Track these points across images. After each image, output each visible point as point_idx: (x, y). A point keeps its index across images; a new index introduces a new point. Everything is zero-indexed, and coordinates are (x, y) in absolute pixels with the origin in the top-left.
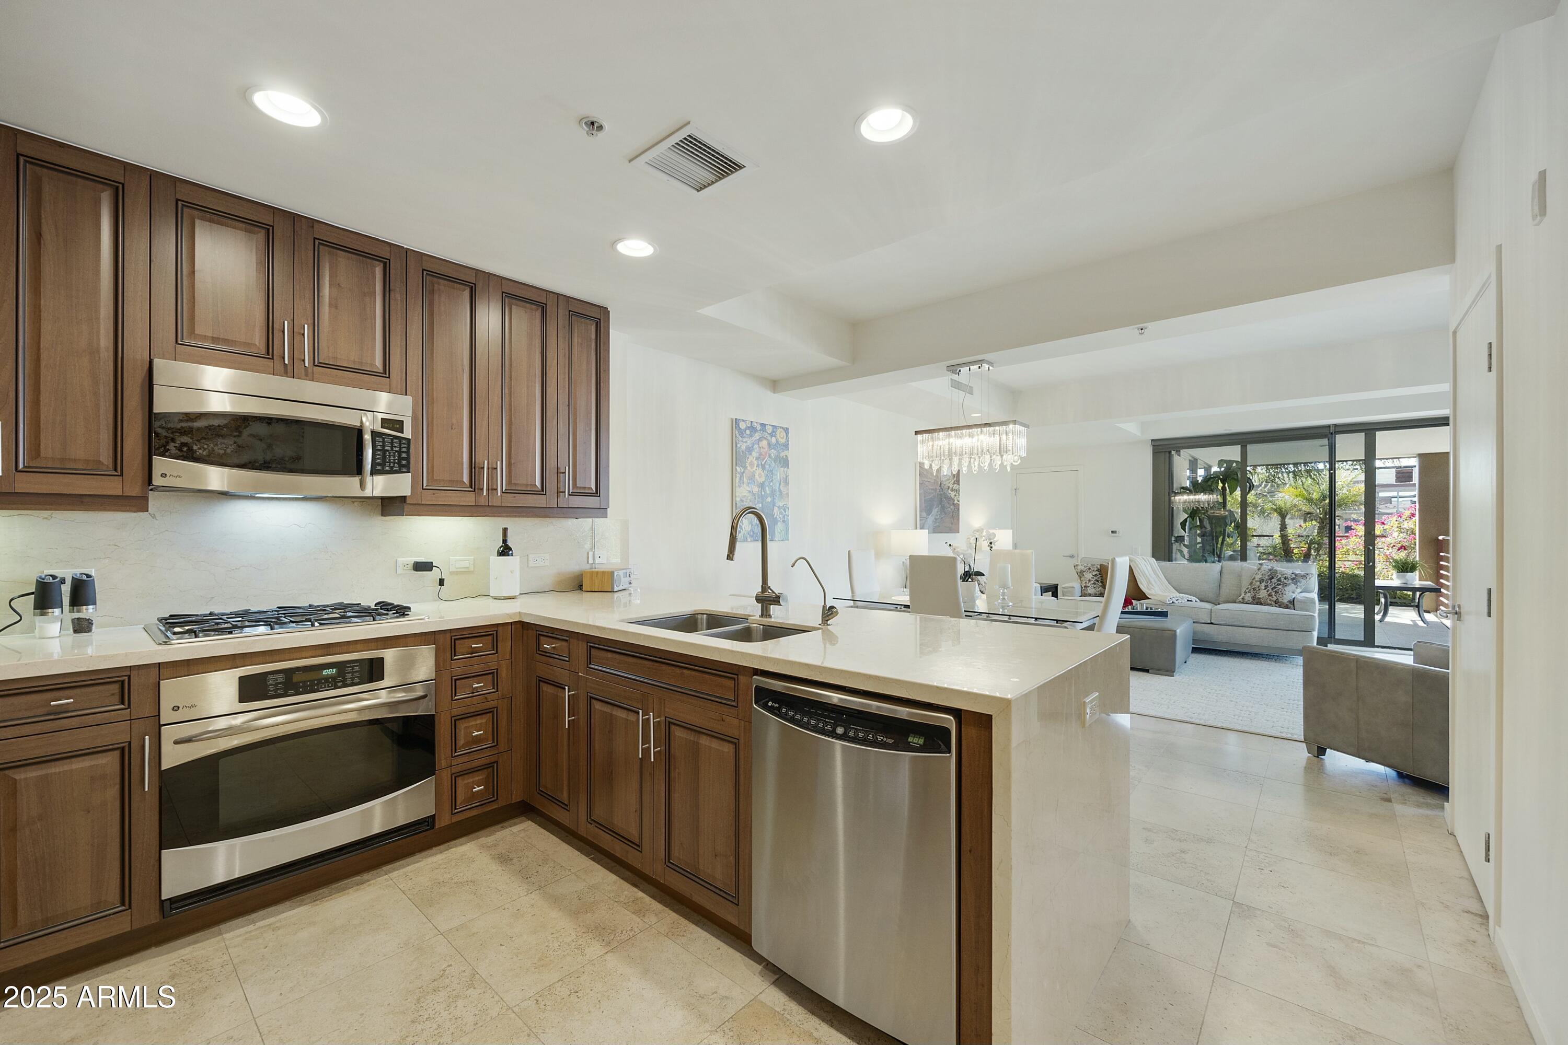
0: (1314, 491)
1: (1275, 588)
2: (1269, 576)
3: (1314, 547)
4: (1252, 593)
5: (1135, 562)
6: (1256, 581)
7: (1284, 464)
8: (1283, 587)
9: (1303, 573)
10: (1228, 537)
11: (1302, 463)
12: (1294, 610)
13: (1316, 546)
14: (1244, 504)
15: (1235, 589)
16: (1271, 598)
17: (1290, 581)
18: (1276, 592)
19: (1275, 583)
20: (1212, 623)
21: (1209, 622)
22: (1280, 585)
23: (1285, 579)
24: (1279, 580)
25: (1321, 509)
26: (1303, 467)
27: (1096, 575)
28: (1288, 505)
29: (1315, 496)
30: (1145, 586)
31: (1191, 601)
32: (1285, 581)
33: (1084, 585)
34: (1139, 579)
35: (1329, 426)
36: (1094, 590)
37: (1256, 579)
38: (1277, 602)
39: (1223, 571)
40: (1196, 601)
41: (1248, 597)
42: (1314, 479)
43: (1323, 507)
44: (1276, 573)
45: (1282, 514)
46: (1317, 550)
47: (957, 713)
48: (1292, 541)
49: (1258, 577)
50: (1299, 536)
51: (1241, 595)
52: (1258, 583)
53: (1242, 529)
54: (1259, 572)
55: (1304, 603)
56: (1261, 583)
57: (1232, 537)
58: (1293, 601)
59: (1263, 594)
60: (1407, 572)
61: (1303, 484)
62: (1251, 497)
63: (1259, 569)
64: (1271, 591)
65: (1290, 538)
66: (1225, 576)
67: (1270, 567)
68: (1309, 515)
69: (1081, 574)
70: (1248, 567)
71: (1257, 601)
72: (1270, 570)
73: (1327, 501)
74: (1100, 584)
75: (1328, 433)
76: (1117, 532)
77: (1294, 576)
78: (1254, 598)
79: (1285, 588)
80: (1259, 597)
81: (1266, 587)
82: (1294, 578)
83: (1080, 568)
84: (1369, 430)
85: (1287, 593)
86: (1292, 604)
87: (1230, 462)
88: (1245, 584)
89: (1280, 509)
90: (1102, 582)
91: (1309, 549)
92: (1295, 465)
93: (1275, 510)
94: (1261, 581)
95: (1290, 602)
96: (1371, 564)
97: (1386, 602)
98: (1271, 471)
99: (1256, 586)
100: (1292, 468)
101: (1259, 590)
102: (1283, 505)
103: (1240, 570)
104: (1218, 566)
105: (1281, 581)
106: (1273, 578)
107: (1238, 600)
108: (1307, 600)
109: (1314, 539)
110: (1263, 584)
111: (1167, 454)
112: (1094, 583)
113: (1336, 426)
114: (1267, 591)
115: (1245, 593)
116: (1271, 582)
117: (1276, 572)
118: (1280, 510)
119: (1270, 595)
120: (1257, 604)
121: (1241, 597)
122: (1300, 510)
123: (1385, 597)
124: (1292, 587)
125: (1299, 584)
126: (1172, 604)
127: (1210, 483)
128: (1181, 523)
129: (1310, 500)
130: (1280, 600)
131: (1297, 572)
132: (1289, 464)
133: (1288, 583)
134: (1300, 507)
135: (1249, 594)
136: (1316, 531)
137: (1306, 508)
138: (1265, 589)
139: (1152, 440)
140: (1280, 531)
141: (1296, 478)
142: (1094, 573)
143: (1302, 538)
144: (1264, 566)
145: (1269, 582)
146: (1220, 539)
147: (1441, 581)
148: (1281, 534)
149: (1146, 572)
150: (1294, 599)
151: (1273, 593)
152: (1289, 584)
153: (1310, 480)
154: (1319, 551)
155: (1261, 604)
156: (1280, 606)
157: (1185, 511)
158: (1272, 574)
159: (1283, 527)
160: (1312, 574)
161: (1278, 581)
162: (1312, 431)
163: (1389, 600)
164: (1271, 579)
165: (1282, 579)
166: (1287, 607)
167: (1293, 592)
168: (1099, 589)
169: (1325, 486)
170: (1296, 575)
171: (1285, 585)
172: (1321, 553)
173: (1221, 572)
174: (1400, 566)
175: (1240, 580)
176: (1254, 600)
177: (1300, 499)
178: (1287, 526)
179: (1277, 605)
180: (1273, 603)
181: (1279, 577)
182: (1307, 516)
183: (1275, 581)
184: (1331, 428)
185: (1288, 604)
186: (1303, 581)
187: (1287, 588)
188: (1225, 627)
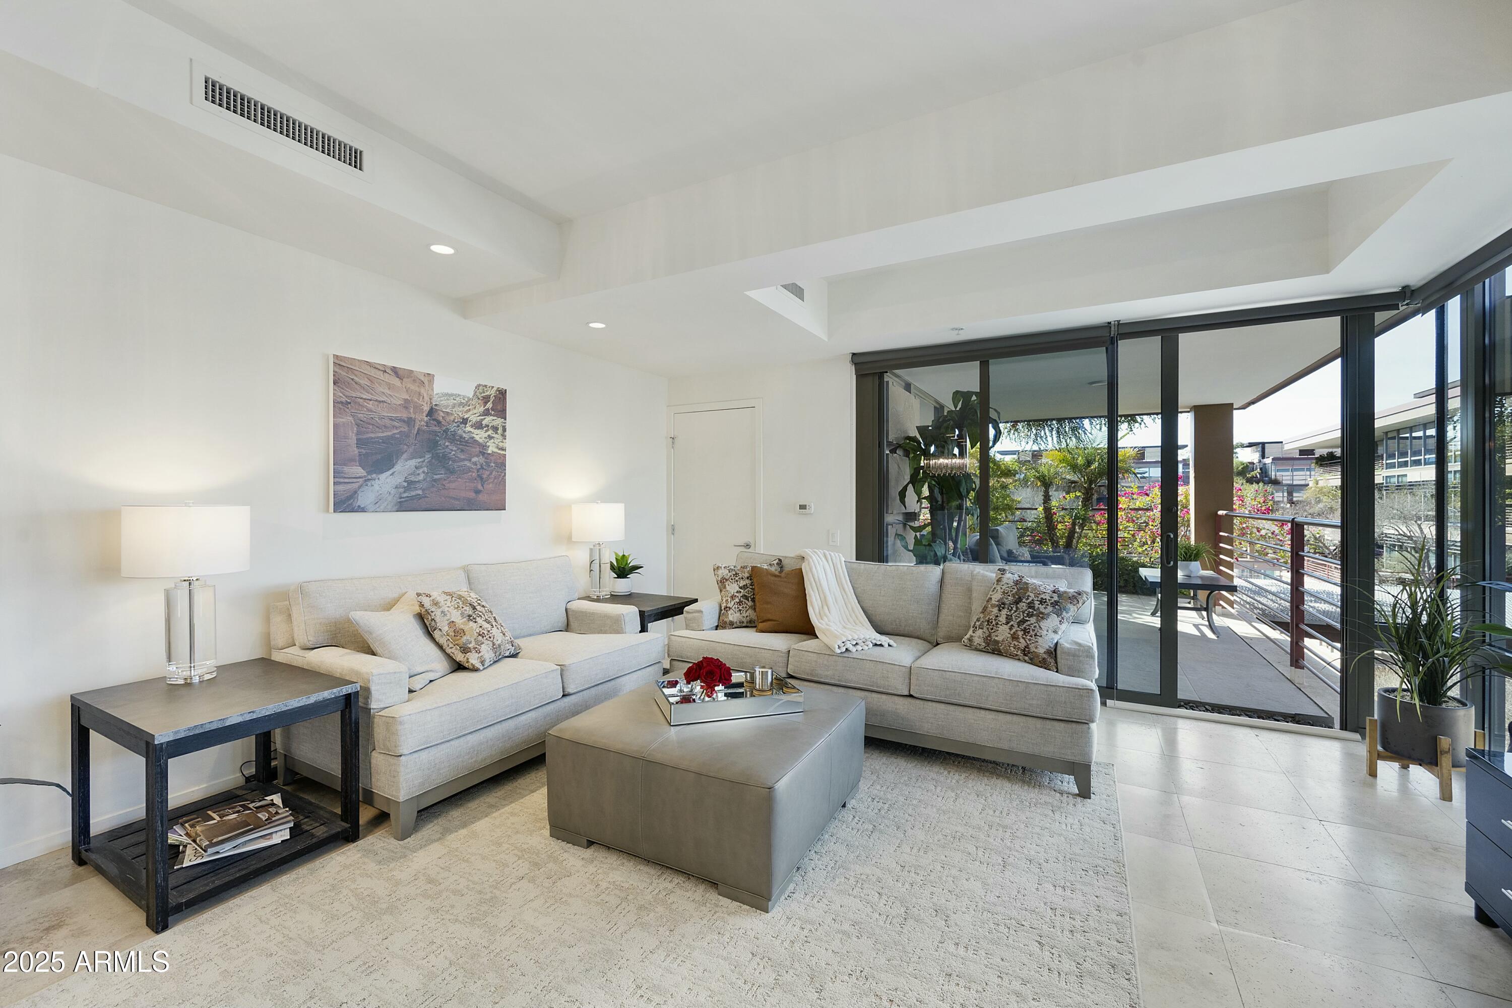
0: (1079, 455)
1: (1024, 620)
2: (1013, 595)
3: (1079, 522)
4: (986, 627)
6: (993, 607)
8: (1038, 621)
9: (1072, 591)
11: (1067, 419)
12: (1055, 671)
13: (1081, 522)
15: (962, 614)
16: (1016, 643)
17: (1050, 609)
18: (1025, 629)
19: (1023, 612)
20: (911, 696)
21: (906, 693)
22: (1032, 616)
23: (1041, 602)
24: (1031, 605)
26: (1067, 424)
27: (744, 587)
28: (1052, 472)
29: (1080, 461)
30: (817, 611)
31: (881, 645)
32: (1042, 608)
33: (724, 605)
34: (810, 596)
35: (1109, 325)
36: (738, 614)
37: (993, 602)
38: (1026, 651)
39: (945, 581)
40: (889, 645)
41: (978, 637)
44: (1027, 589)
45: (1046, 483)
48: (1055, 514)
49: (996, 597)
50: (1063, 509)
51: (968, 630)
52: (995, 610)
54: (1000, 587)
55: (1074, 655)
56: (1000, 610)
58: (1055, 650)
59: (1003, 633)
60: (1191, 561)
63: (999, 580)
64: (1016, 627)
65: (1053, 511)
66: (948, 588)
67: (1017, 577)
68: (1073, 485)
69: (722, 583)
70: (983, 576)
71: (993, 649)
72: (1017, 583)
74: (750, 603)
75: (1108, 342)
76: (808, 507)
77: (1056, 598)
78: (988, 640)
79: (1041, 624)
80: (996, 638)
81: (1009, 619)
82: (1056, 603)
83: (723, 572)
84: (1167, 333)
85: (1044, 633)
86: (1053, 656)
87: (966, 396)
88: (977, 608)
89: (1044, 476)
90: (753, 600)
91: (1074, 524)
93: (1038, 478)
94: (1001, 605)
95: (1048, 652)
96: (1172, 563)
99: (993, 617)
101: (997, 624)
102: (1047, 472)
103: (970, 579)
104: (938, 569)
105: (1033, 608)
106: (1021, 599)
107: (962, 643)
108: (1079, 650)
109: (1079, 513)
110: (1004, 612)
111: (878, 379)
112: (740, 603)
113: (1117, 325)
114: (1011, 629)
115: (976, 626)
116: (1017, 608)
117: (1027, 586)
118: (1044, 478)
119: (1014, 637)
120: (993, 653)
121: (968, 636)
122: (1064, 479)
124: (1054, 619)
125: (1064, 613)
126: (846, 655)
128: (900, 493)
129: (1074, 467)
130: (1033, 649)
131: (1059, 588)
132: (1052, 420)
133: (1046, 611)
134: (1065, 475)
135: (980, 630)
136: (1080, 503)
137: (1070, 476)
138: (1007, 623)
139: (854, 354)
140: (1044, 503)
141: (1060, 438)
142: (742, 583)
143: (1066, 512)
144: (1008, 575)
145: (1014, 609)
147: (1221, 568)
148: (1044, 506)
149: (824, 582)
150: (1057, 644)
151: (1020, 633)
152: (1048, 615)
155: (1000, 654)
156: (1032, 662)
158: (1021, 589)
159: (1047, 499)
161: (1030, 607)
162: (1084, 335)
164: (1017, 602)
165: (1037, 603)
166: (1043, 664)
167: (1055, 632)
168: (747, 614)
170: (1061, 595)
171: (1042, 616)
173: (942, 582)
174: (1183, 553)
175: (970, 598)
176: (988, 644)
177: (1064, 464)
178: (1051, 498)
179: (1026, 658)
180: (1019, 653)
181: (1030, 599)
182: (1071, 486)
183: (1025, 608)
184: (1112, 330)
185: (1045, 656)
186: (1072, 608)
187: (1044, 624)
188: (934, 704)
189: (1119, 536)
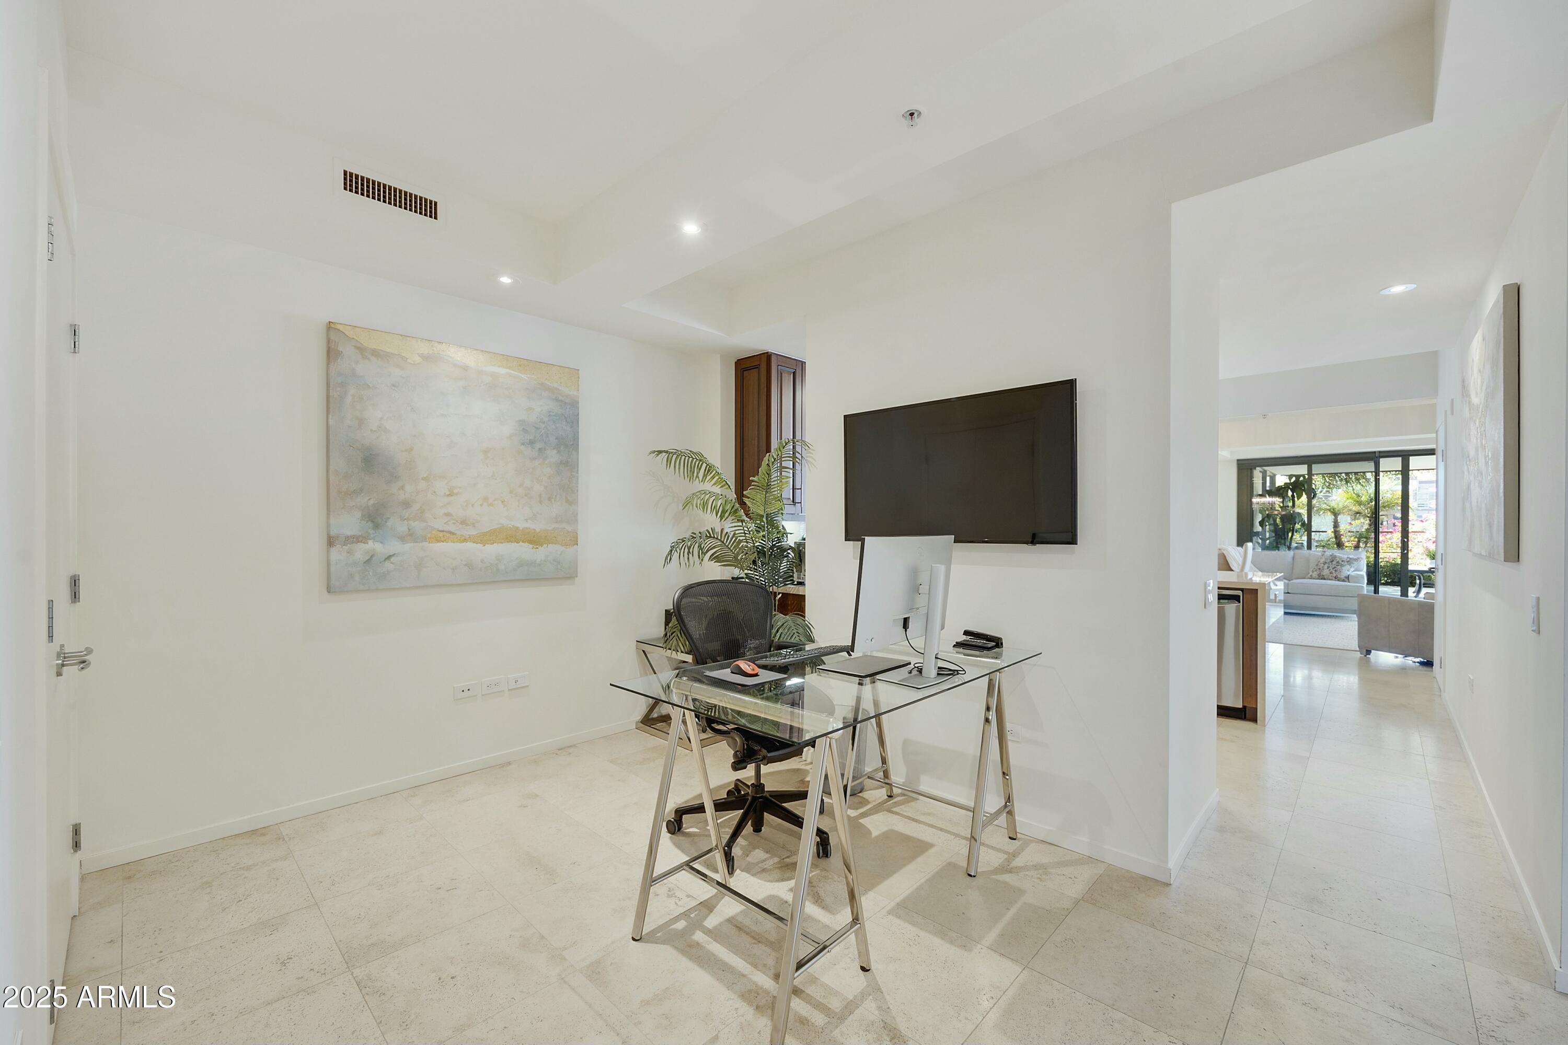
0: (1363, 495)
1: (1335, 568)
2: (1329, 560)
3: (1362, 540)
4: (1318, 571)
5: (1227, 551)
6: (1321, 563)
7: (1337, 473)
8: (1341, 567)
9: (1355, 558)
10: (1296, 532)
11: (1353, 473)
12: (1349, 582)
13: (1364, 540)
14: (1310, 507)
15: (1305, 568)
16: (1332, 575)
17: (1346, 563)
18: (1335, 570)
19: (1334, 565)
20: (1288, 593)
22: (1338, 566)
23: (1342, 561)
24: (1338, 562)
25: (1369, 510)
26: (1353, 476)
28: (1341, 506)
29: (1364, 499)
32: (1342, 563)
34: (1231, 563)
35: (1375, 452)
37: (1321, 562)
38: (1336, 578)
39: (1290, 557)
41: (1315, 574)
42: (1362, 485)
43: (1370, 507)
45: (1335, 513)
46: (1366, 543)
47: (1242, 590)
48: (1343, 535)
49: (1322, 560)
50: (1350, 531)
51: (1309, 573)
52: (1323, 565)
53: (1308, 527)
54: (1323, 557)
55: (1356, 578)
57: (1299, 532)
59: (1326, 572)
61: (1353, 489)
62: (1314, 502)
63: (1323, 555)
64: (1332, 570)
65: (1341, 533)
66: (1295, 560)
67: (1331, 554)
68: (1358, 515)
70: (1315, 553)
71: (1322, 577)
72: (1331, 556)
73: (1373, 503)
75: (1374, 457)
77: (1348, 559)
78: (1319, 575)
80: (1323, 574)
81: (1328, 567)
82: (1349, 561)
84: (1405, 456)
85: (1344, 571)
86: (1348, 578)
87: (1298, 477)
88: (1312, 565)
91: (1359, 542)
92: (1347, 474)
93: (1330, 510)
94: (1325, 563)
95: (1346, 577)
96: (1406, 553)
97: (1420, 583)
98: (1327, 479)
99: (1321, 567)
100: (1344, 476)
101: (1323, 569)
102: (1336, 505)
103: (1307, 556)
104: (1291, 553)
105: (1339, 563)
106: (1333, 561)
107: (1307, 577)
108: (1358, 577)
109: (1362, 534)
110: (1326, 565)
111: (1249, 470)
113: (1380, 452)
114: (1329, 570)
115: (1313, 571)
116: (1332, 564)
117: (1335, 557)
118: (1334, 510)
119: (1331, 573)
120: (1322, 579)
122: (1351, 510)
123: (1420, 579)
124: (1348, 567)
125: (1352, 565)
127: (1281, 491)
128: (1259, 522)
129: (1358, 502)
130: (1339, 576)
131: (1351, 557)
134: (1351, 507)
135: (1315, 573)
136: (1363, 527)
137: (1356, 508)
139: (1238, 460)
140: (1334, 528)
141: (1348, 484)
143: (1352, 534)
144: (1325, 553)
145: (1330, 564)
146: (1290, 534)
148: (1334, 530)
149: (1236, 557)
150: (1349, 575)
151: (1334, 572)
152: (1345, 565)
153: (1359, 486)
154: (1366, 544)
155: (1325, 579)
156: (1338, 580)
157: (1261, 512)
158: (1331, 559)
159: (1336, 525)
160: (1362, 558)
162: (1361, 456)
163: (1423, 581)
164: (1332, 562)
165: (1340, 562)
166: (1343, 581)
167: (1348, 571)
169: (1372, 490)
170: (1350, 559)
171: (1342, 566)
172: (1368, 545)
173: (1293, 558)
174: (1432, 555)
175: (1308, 563)
176: (1319, 577)
177: (1351, 501)
178: (1339, 524)
179: (1336, 580)
180: (1333, 578)
181: (1337, 560)
183: (1335, 563)
184: (1377, 454)
185: (1344, 578)
186: (1356, 563)
187: (1343, 568)
188: (1299, 595)
189: (1380, 531)
